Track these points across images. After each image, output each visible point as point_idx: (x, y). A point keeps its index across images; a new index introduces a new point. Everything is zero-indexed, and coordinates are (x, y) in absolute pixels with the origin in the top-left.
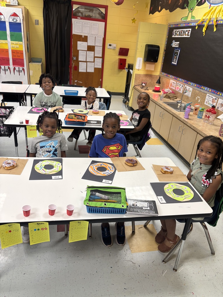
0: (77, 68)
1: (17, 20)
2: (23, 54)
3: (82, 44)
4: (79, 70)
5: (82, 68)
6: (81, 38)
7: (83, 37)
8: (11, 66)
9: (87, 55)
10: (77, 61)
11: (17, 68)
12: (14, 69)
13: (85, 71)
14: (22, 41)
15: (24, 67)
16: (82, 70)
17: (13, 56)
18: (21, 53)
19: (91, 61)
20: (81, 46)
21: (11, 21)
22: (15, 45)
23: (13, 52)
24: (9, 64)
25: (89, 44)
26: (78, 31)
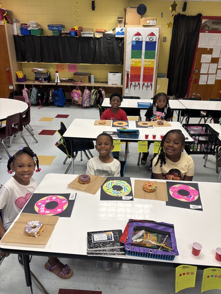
0: (197, 81)
1: (153, 39)
2: (153, 70)
3: (206, 57)
4: (198, 83)
5: (203, 81)
6: (206, 51)
7: (208, 50)
8: (141, 82)
9: (210, 67)
10: (199, 74)
11: (146, 84)
12: (144, 84)
13: (205, 84)
14: (154, 59)
15: (152, 82)
16: (202, 82)
17: (144, 72)
18: (152, 69)
19: (213, 73)
20: (205, 58)
21: (148, 40)
22: (148, 62)
23: (145, 69)
24: (139, 80)
25: (213, 57)
26: (204, 45)
